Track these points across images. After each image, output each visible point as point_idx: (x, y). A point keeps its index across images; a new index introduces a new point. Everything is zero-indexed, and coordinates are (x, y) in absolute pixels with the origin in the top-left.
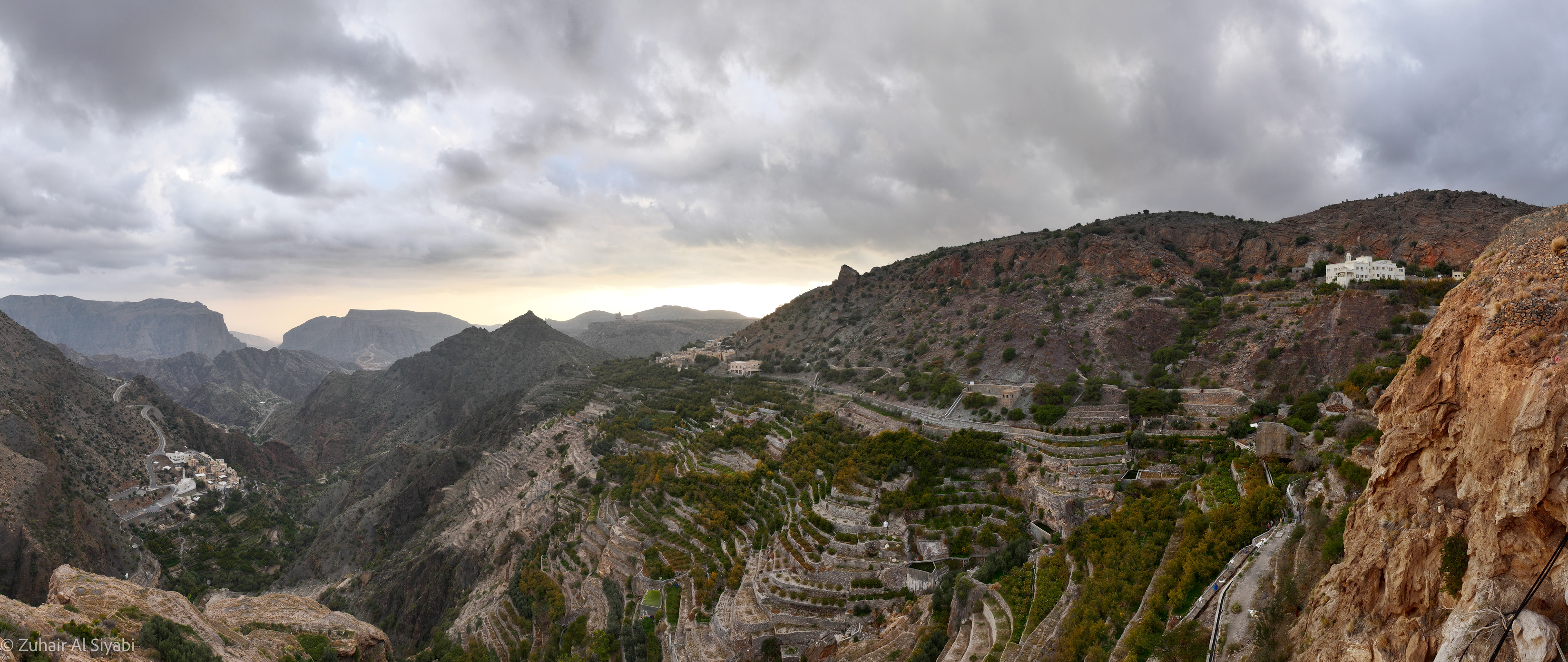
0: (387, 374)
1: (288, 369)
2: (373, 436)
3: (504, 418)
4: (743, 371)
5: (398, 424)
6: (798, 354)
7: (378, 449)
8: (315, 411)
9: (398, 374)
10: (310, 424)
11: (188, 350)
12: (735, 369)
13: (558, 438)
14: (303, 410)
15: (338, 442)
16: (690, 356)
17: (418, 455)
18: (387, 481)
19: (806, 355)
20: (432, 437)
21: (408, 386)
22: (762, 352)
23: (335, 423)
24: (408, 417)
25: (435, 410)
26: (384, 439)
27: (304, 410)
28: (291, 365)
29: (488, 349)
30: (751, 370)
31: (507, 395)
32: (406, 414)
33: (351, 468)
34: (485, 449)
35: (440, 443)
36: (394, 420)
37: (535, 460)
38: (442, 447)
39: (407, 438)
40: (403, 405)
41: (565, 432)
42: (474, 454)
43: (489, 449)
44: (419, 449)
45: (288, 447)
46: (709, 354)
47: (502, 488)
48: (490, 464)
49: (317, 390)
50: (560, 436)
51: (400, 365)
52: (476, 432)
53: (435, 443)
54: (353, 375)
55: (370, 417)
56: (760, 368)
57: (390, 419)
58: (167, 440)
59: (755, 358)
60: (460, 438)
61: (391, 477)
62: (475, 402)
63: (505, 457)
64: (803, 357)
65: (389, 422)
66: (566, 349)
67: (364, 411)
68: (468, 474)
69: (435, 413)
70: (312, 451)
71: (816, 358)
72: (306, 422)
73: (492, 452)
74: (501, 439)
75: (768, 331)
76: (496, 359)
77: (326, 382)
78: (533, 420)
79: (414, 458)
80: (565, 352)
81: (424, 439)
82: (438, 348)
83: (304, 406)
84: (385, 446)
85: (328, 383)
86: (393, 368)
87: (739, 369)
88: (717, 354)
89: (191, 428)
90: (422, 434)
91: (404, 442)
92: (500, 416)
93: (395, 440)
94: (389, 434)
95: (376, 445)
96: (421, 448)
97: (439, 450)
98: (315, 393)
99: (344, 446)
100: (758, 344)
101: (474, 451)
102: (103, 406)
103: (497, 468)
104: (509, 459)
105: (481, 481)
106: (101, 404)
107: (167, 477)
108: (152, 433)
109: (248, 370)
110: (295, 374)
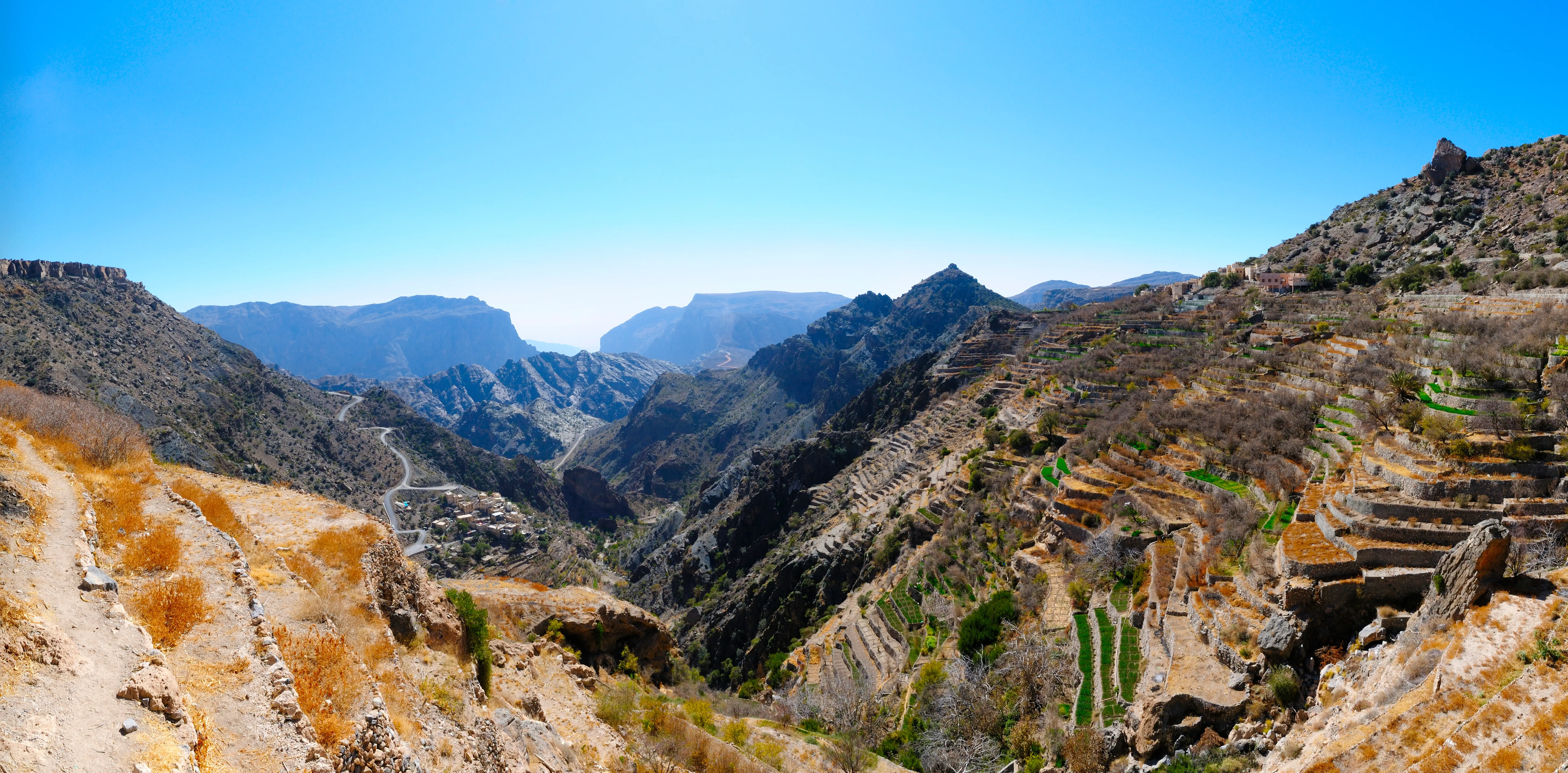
0: (743, 372)
1: (605, 380)
4: (1281, 287)
6: (1373, 260)
8: (642, 428)
9: (761, 369)
11: (458, 364)
13: (986, 401)
14: (623, 432)
25: (814, 411)
27: (625, 429)
28: (609, 373)
29: (890, 321)
37: (948, 434)
40: (768, 411)
41: (996, 392)
42: (860, 443)
43: (883, 433)
45: (603, 477)
47: (897, 476)
48: (881, 450)
49: (644, 399)
50: (988, 398)
51: (763, 355)
52: (865, 417)
55: (721, 430)
57: (749, 431)
58: (417, 472)
63: (905, 437)
65: (749, 435)
68: (849, 467)
70: (638, 483)
73: (885, 436)
74: (902, 418)
77: (655, 388)
78: (950, 385)
82: (818, 327)
83: (625, 426)
85: (657, 389)
86: (752, 364)
87: (1273, 283)
97: (808, 440)
98: (641, 405)
101: (860, 437)
102: (319, 428)
103: (892, 453)
104: (910, 440)
105: (867, 472)
106: (316, 425)
107: (416, 519)
108: (393, 461)
109: (547, 385)
110: (615, 386)
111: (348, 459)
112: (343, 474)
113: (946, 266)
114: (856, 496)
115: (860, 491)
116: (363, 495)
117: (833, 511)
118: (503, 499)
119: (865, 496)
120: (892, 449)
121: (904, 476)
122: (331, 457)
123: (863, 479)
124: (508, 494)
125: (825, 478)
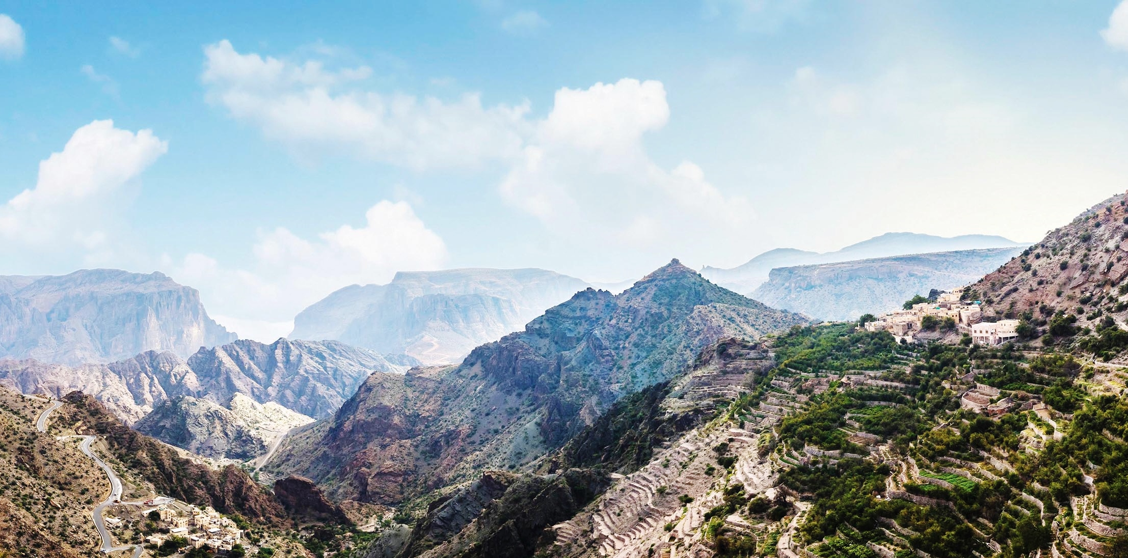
0: (460, 371)
1: (306, 371)
2: (445, 463)
3: (641, 426)
4: (991, 338)
5: (482, 442)
6: (1075, 305)
7: (453, 481)
8: (352, 431)
9: (477, 369)
10: (346, 450)
11: (146, 349)
12: (978, 335)
13: (722, 449)
14: (331, 430)
15: (391, 473)
16: (915, 318)
17: (515, 485)
18: (470, 521)
19: (1086, 308)
20: (536, 458)
21: (494, 388)
22: (1021, 307)
23: (384, 447)
24: (496, 432)
25: (538, 418)
26: (462, 464)
27: (334, 433)
28: (309, 364)
29: (614, 322)
30: (1003, 336)
31: (645, 391)
32: (492, 427)
33: (413, 508)
34: (615, 470)
35: (547, 467)
36: (476, 438)
37: (688, 481)
38: (551, 471)
39: (497, 461)
40: (487, 415)
41: (731, 440)
42: (598, 478)
43: (622, 469)
44: (516, 475)
45: (313, 485)
46: (943, 314)
47: (641, 520)
48: (623, 490)
49: (353, 399)
50: (724, 446)
51: (479, 355)
52: (600, 448)
53: (540, 466)
54: (408, 374)
55: (438, 435)
56: (1017, 330)
57: (469, 436)
58: (124, 485)
59: (1009, 316)
60: (576, 458)
61: (475, 516)
62: (599, 404)
63: (644, 479)
64: (1081, 312)
65: (468, 440)
66: (734, 315)
67: (427, 427)
68: (591, 506)
69: (538, 424)
70: (351, 489)
71: (1100, 313)
72: (338, 447)
73: (624, 473)
74: (638, 455)
75: (1030, 273)
76: (627, 337)
77: (367, 388)
78: (684, 423)
79: (510, 489)
80: (732, 320)
81: (524, 461)
82: (537, 326)
83: (333, 425)
84: (464, 476)
85: (369, 390)
86: (469, 362)
87: (984, 334)
88: (954, 312)
89: (160, 465)
90: (519, 455)
91: (493, 468)
92: (634, 422)
93: (479, 466)
94: (469, 458)
95: (450, 475)
96: (520, 475)
97: (546, 477)
98: (350, 406)
99: (400, 479)
100: (1014, 295)
101: (599, 473)
102: (21, 439)
103: (634, 494)
104: (651, 482)
105: (610, 512)
106: (18, 436)
107: (128, 534)
108: (100, 476)
109: (242, 374)
110: (318, 378)
111: (54, 472)
112: (50, 490)
113: (668, 261)
114: (603, 537)
115: (606, 532)
116: (72, 511)
117: (580, 550)
118: (217, 514)
119: (611, 537)
120: (633, 491)
121: (649, 520)
122: (35, 472)
123: (607, 519)
124: (220, 507)
125: (569, 516)
